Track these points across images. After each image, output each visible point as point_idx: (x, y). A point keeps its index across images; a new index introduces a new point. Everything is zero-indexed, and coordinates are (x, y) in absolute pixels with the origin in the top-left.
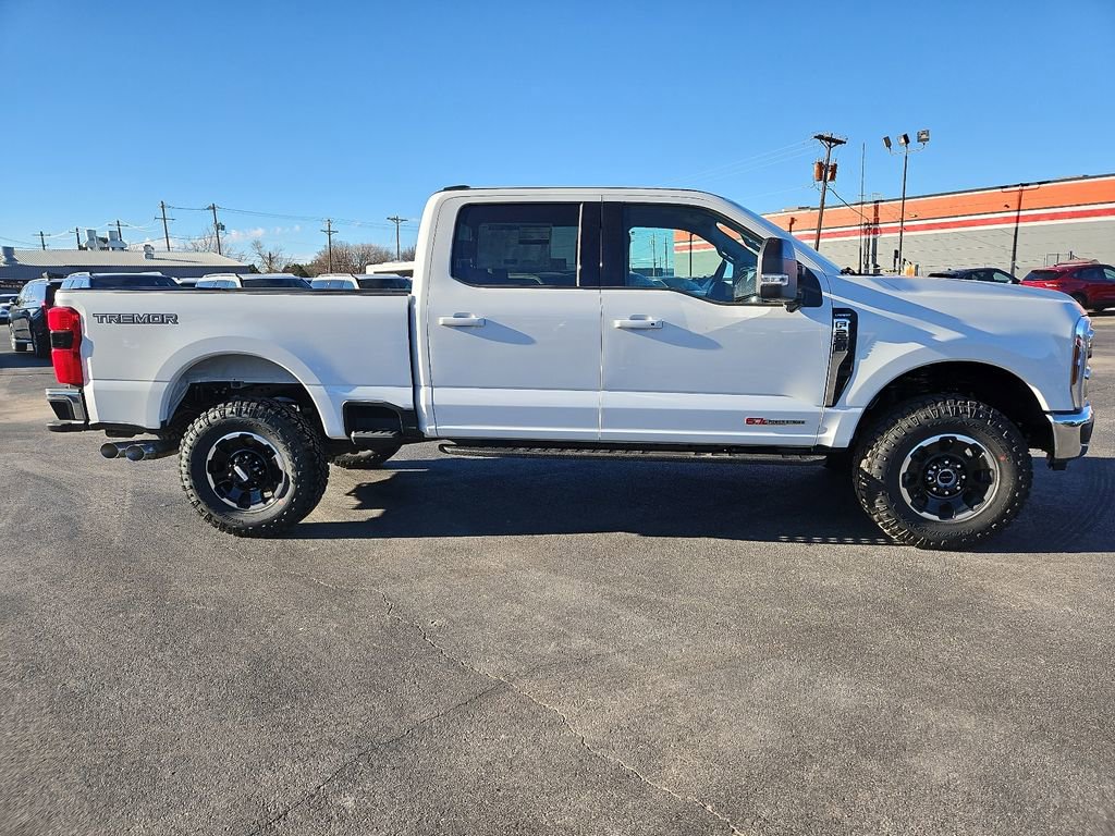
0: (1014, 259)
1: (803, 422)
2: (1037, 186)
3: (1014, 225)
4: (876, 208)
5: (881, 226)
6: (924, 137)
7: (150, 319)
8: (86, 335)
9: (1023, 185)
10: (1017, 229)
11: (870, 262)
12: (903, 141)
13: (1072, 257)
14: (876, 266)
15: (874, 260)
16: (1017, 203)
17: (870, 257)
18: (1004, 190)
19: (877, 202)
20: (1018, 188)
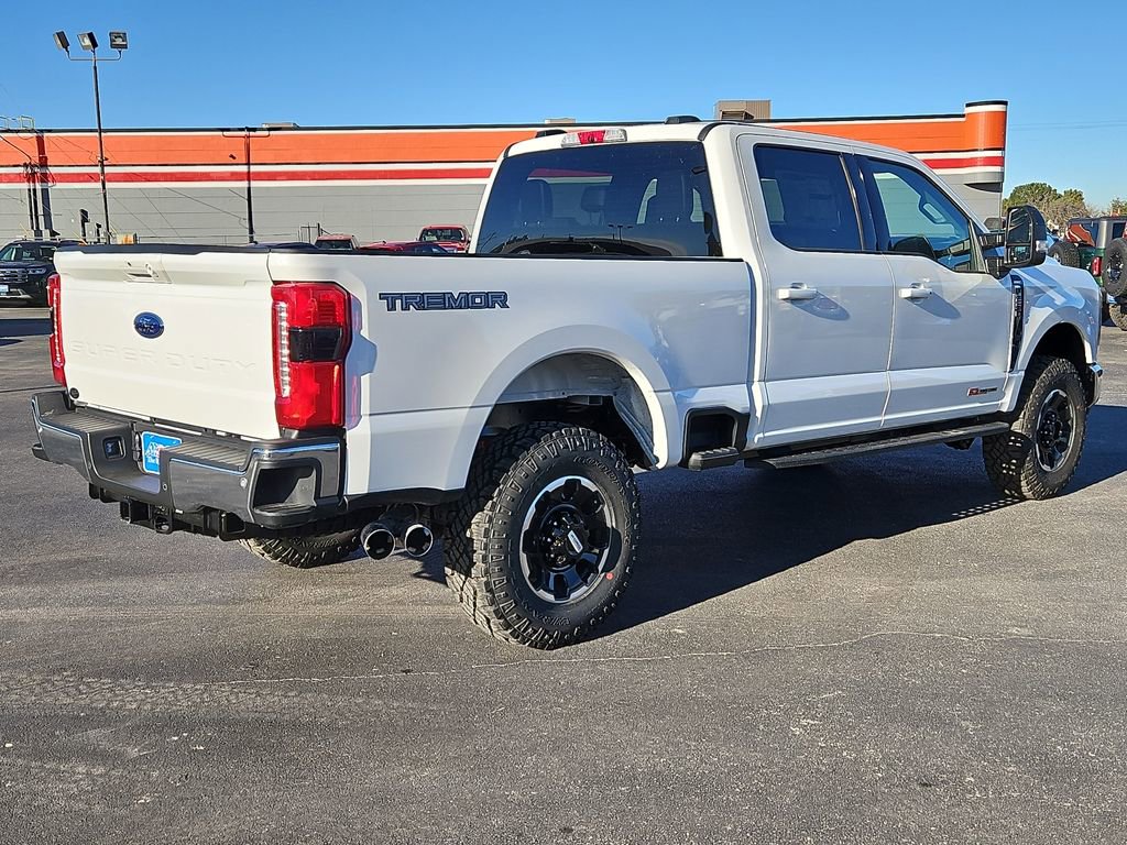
0: (251, 231)
1: (995, 389)
2: (266, 133)
3: (245, 184)
4: (40, 141)
5: (53, 170)
6: (119, 41)
7: (467, 301)
8: (365, 333)
9: (249, 130)
10: (249, 189)
11: (42, 227)
12: (87, 42)
13: (320, 231)
14: (53, 234)
15: (48, 225)
16: (244, 153)
17: (41, 219)
18: (225, 133)
19: (42, 131)
20: (243, 133)
